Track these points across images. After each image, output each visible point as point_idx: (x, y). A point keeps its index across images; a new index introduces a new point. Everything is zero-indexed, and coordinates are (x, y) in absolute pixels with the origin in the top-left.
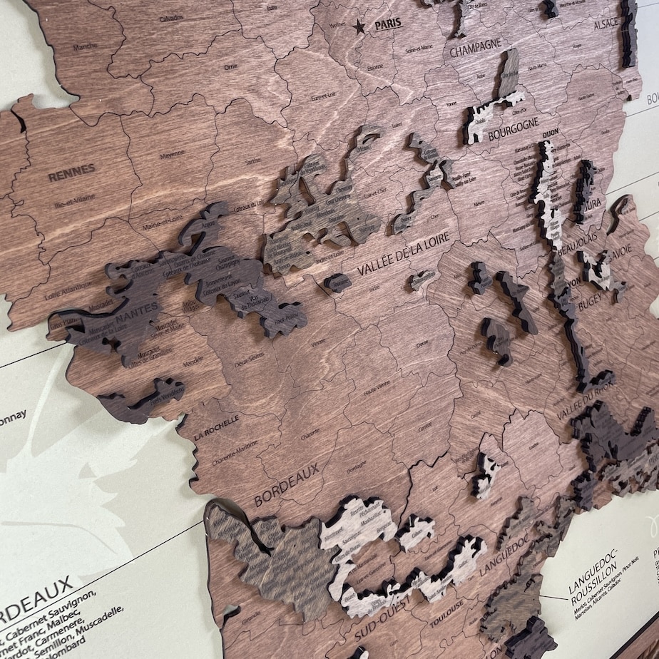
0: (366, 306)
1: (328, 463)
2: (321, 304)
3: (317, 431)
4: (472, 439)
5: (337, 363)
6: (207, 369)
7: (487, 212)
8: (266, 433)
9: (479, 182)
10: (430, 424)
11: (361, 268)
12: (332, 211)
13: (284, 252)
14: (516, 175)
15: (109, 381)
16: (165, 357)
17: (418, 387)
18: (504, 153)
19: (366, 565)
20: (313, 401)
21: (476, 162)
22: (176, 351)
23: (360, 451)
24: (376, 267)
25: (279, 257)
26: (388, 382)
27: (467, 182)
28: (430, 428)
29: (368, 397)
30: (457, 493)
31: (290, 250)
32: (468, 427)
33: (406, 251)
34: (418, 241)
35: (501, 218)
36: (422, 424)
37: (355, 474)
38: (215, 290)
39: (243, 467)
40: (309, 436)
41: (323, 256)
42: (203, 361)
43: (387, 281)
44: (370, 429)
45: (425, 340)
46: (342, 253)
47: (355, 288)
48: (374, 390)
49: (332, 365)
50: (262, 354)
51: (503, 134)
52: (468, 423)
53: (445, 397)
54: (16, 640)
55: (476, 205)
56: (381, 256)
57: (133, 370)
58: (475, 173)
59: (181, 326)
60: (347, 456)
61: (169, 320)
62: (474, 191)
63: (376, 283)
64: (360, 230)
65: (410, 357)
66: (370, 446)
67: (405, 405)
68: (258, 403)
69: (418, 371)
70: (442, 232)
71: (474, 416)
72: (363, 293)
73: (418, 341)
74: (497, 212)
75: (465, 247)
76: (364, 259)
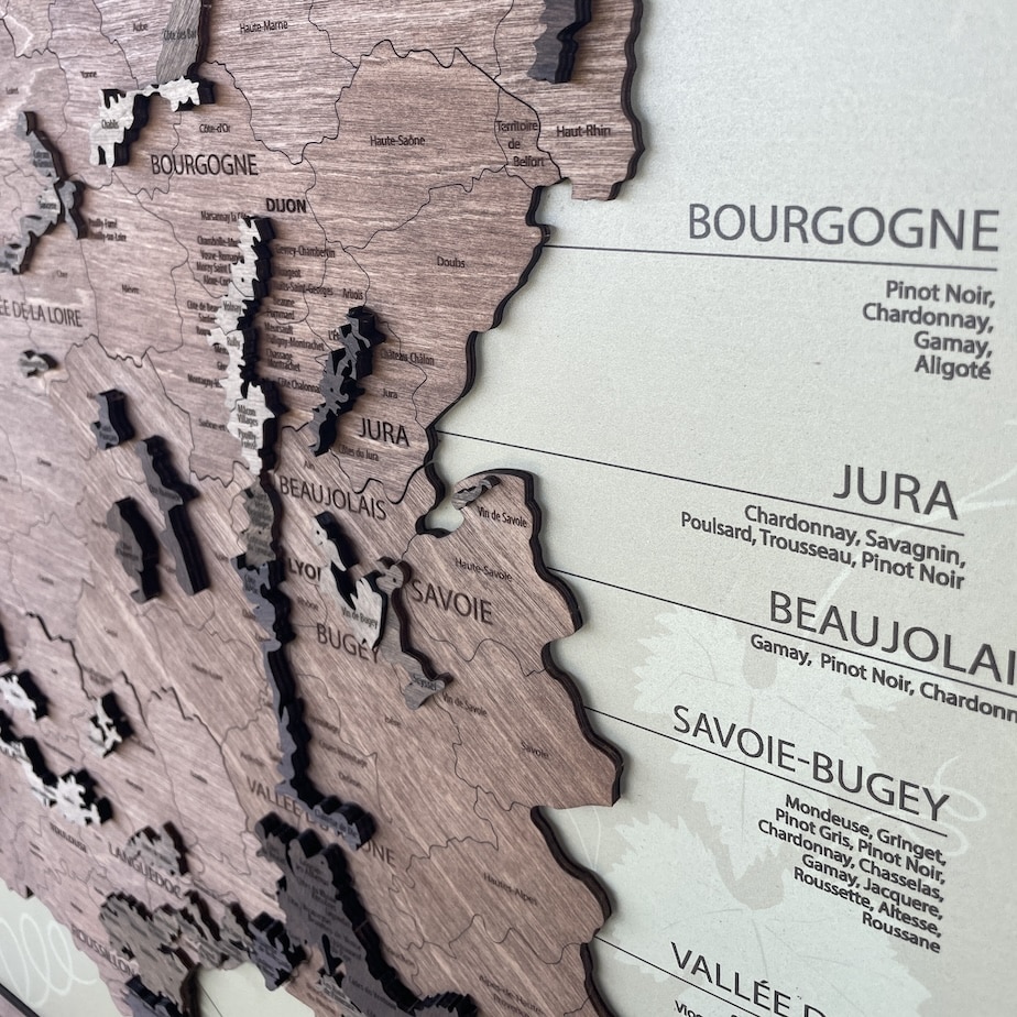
7: (144, 314)
9: (132, 248)
14: (200, 267)
17: (38, 517)
18: (180, 209)
21: (126, 207)
27: (111, 237)
33: (24, 307)
34: (40, 301)
35: (166, 339)
45: (48, 460)
51: (179, 169)
55: (126, 289)
58: (125, 227)
62: (122, 261)
70: (73, 306)
71: (109, 632)
74: (161, 323)
75: (104, 354)
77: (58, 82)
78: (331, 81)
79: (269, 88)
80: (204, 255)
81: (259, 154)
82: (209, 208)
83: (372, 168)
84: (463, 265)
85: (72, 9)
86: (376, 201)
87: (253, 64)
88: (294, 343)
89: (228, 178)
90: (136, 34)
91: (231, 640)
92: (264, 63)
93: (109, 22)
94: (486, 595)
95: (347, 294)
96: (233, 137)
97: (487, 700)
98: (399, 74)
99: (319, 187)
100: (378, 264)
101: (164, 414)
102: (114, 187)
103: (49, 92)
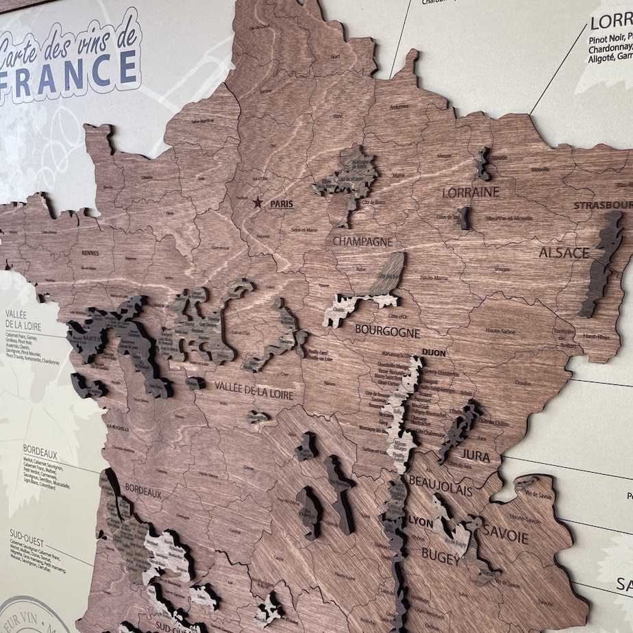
0: (214, 412)
1: (167, 498)
2: (187, 392)
3: (166, 473)
4: (270, 574)
5: (187, 438)
6: (120, 391)
7: (336, 396)
8: (141, 451)
9: (335, 365)
10: (239, 533)
11: (217, 383)
12: (202, 332)
13: (168, 344)
14: (376, 376)
15: (82, 368)
16: (106, 371)
17: (237, 497)
18: (369, 349)
19: (174, 586)
20: (168, 452)
21: (336, 346)
22: (110, 371)
23: (188, 509)
24: (228, 388)
26: (217, 477)
27: (322, 359)
28: (238, 535)
29: (201, 477)
30: (247, 603)
31: (171, 344)
32: (269, 562)
33: (253, 389)
34: (266, 386)
35: (349, 408)
36: (233, 527)
37: (181, 521)
40: (161, 471)
41: (195, 360)
42: (120, 386)
43: (233, 403)
44: (197, 500)
45: (252, 467)
46: (207, 365)
47: (211, 395)
48: (206, 474)
49: (184, 437)
50: (147, 402)
51: (373, 332)
52: (270, 558)
53: (256, 522)
54: (36, 465)
55: (327, 383)
56: (234, 382)
57: (92, 369)
58: (332, 354)
59: (115, 359)
60: (178, 504)
61: (111, 352)
62: (327, 370)
63: (226, 400)
64: (218, 354)
65: (236, 471)
66: (194, 510)
67: (224, 503)
68: (140, 430)
69: (240, 486)
70: (289, 390)
71: (277, 558)
72: (214, 401)
73: (246, 463)
74: (347, 400)
75: (305, 414)
76: (221, 378)
77: (303, 287)
78: (469, 304)
79: (433, 303)
80: (380, 371)
81: (422, 330)
82: (387, 350)
83: (485, 341)
84: (529, 384)
85: (320, 256)
86: (485, 354)
87: (426, 292)
88: (428, 413)
89: (402, 339)
90: (357, 272)
91: (365, 558)
92: (432, 293)
93: (342, 265)
94: (526, 531)
95: (463, 393)
96: (408, 321)
97: (522, 581)
98: (506, 305)
99: (454, 346)
100: (482, 381)
101: (340, 444)
102: (329, 336)
103: (296, 290)
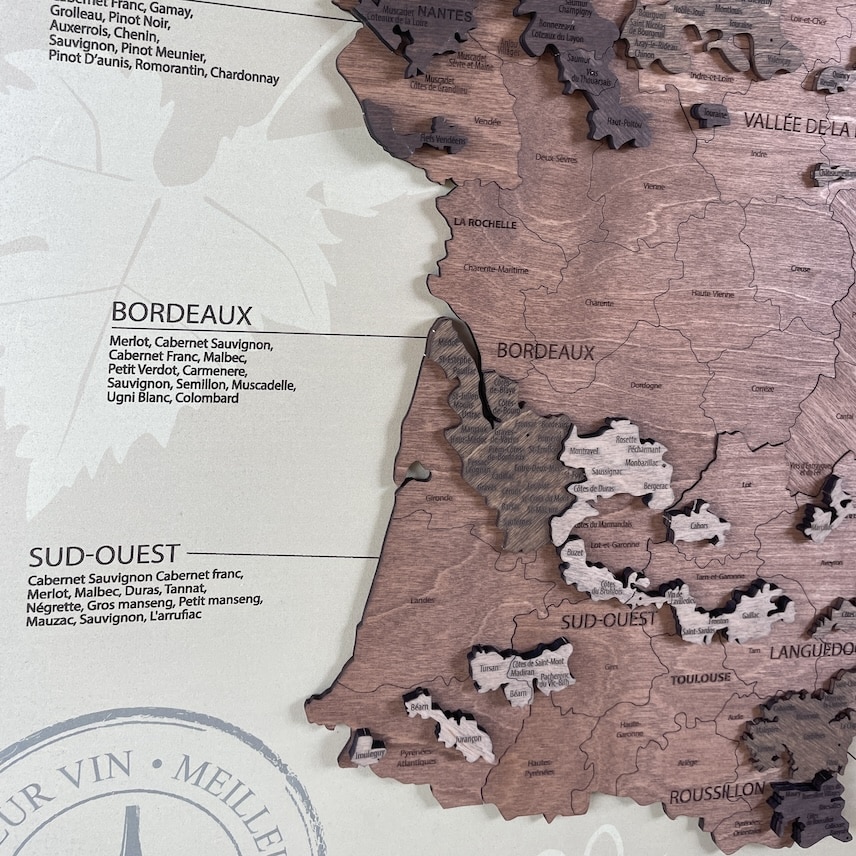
0: (737, 172)
1: (609, 355)
2: (677, 135)
3: (609, 304)
4: (826, 448)
5: (670, 228)
6: (501, 141)
8: (545, 267)
10: (771, 389)
11: (750, 115)
12: (737, 12)
13: (654, 35)
15: (381, 90)
16: (458, 96)
17: (772, 326)
19: (612, 529)
20: (619, 261)
22: (472, 96)
23: (658, 367)
24: (772, 124)
25: (644, 38)
26: (731, 295)
28: (769, 395)
29: (696, 299)
30: (778, 512)
31: (662, 35)
32: (827, 428)
33: (823, 124)
36: (760, 382)
37: (640, 394)
38: (547, 36)
39: (499, 293)
40: (597, 304)
41: (702, 71)
42: (499, 128)
43: (780, 152)
44: (682, 345)
45: (807, 266)
46: (730, 80)
47: (732, 139)
48: (707, 294)
49: (662, 227)
50: (574, 161)
52: (829, 420)
53: (807, 363)
56: (786, 113)
57: (415, 92)
59: (489, 68)
60: (637, 362)
61: (478, 52)
63: (764, 147)
64: (769, 58)
65: (776, 278)
66: (675, 367)
67: (744, 342)
68: (547, 222)
69: (780, 303)
71: (842, 417)
72: (739, 151)
73: (795, 262)
76: (758, 105)
